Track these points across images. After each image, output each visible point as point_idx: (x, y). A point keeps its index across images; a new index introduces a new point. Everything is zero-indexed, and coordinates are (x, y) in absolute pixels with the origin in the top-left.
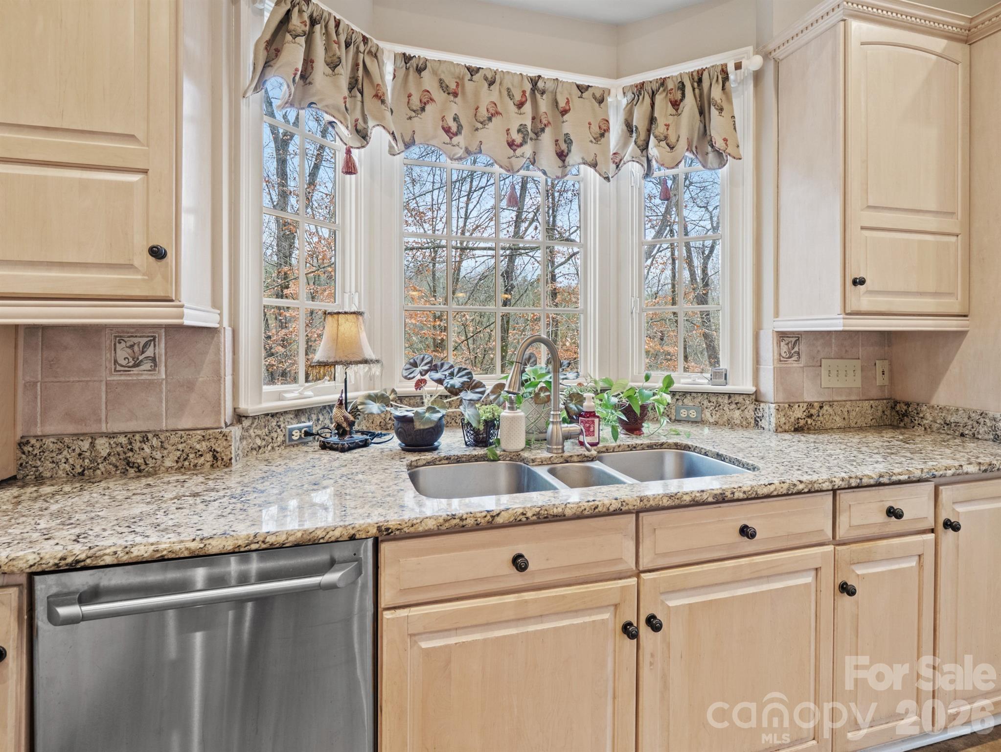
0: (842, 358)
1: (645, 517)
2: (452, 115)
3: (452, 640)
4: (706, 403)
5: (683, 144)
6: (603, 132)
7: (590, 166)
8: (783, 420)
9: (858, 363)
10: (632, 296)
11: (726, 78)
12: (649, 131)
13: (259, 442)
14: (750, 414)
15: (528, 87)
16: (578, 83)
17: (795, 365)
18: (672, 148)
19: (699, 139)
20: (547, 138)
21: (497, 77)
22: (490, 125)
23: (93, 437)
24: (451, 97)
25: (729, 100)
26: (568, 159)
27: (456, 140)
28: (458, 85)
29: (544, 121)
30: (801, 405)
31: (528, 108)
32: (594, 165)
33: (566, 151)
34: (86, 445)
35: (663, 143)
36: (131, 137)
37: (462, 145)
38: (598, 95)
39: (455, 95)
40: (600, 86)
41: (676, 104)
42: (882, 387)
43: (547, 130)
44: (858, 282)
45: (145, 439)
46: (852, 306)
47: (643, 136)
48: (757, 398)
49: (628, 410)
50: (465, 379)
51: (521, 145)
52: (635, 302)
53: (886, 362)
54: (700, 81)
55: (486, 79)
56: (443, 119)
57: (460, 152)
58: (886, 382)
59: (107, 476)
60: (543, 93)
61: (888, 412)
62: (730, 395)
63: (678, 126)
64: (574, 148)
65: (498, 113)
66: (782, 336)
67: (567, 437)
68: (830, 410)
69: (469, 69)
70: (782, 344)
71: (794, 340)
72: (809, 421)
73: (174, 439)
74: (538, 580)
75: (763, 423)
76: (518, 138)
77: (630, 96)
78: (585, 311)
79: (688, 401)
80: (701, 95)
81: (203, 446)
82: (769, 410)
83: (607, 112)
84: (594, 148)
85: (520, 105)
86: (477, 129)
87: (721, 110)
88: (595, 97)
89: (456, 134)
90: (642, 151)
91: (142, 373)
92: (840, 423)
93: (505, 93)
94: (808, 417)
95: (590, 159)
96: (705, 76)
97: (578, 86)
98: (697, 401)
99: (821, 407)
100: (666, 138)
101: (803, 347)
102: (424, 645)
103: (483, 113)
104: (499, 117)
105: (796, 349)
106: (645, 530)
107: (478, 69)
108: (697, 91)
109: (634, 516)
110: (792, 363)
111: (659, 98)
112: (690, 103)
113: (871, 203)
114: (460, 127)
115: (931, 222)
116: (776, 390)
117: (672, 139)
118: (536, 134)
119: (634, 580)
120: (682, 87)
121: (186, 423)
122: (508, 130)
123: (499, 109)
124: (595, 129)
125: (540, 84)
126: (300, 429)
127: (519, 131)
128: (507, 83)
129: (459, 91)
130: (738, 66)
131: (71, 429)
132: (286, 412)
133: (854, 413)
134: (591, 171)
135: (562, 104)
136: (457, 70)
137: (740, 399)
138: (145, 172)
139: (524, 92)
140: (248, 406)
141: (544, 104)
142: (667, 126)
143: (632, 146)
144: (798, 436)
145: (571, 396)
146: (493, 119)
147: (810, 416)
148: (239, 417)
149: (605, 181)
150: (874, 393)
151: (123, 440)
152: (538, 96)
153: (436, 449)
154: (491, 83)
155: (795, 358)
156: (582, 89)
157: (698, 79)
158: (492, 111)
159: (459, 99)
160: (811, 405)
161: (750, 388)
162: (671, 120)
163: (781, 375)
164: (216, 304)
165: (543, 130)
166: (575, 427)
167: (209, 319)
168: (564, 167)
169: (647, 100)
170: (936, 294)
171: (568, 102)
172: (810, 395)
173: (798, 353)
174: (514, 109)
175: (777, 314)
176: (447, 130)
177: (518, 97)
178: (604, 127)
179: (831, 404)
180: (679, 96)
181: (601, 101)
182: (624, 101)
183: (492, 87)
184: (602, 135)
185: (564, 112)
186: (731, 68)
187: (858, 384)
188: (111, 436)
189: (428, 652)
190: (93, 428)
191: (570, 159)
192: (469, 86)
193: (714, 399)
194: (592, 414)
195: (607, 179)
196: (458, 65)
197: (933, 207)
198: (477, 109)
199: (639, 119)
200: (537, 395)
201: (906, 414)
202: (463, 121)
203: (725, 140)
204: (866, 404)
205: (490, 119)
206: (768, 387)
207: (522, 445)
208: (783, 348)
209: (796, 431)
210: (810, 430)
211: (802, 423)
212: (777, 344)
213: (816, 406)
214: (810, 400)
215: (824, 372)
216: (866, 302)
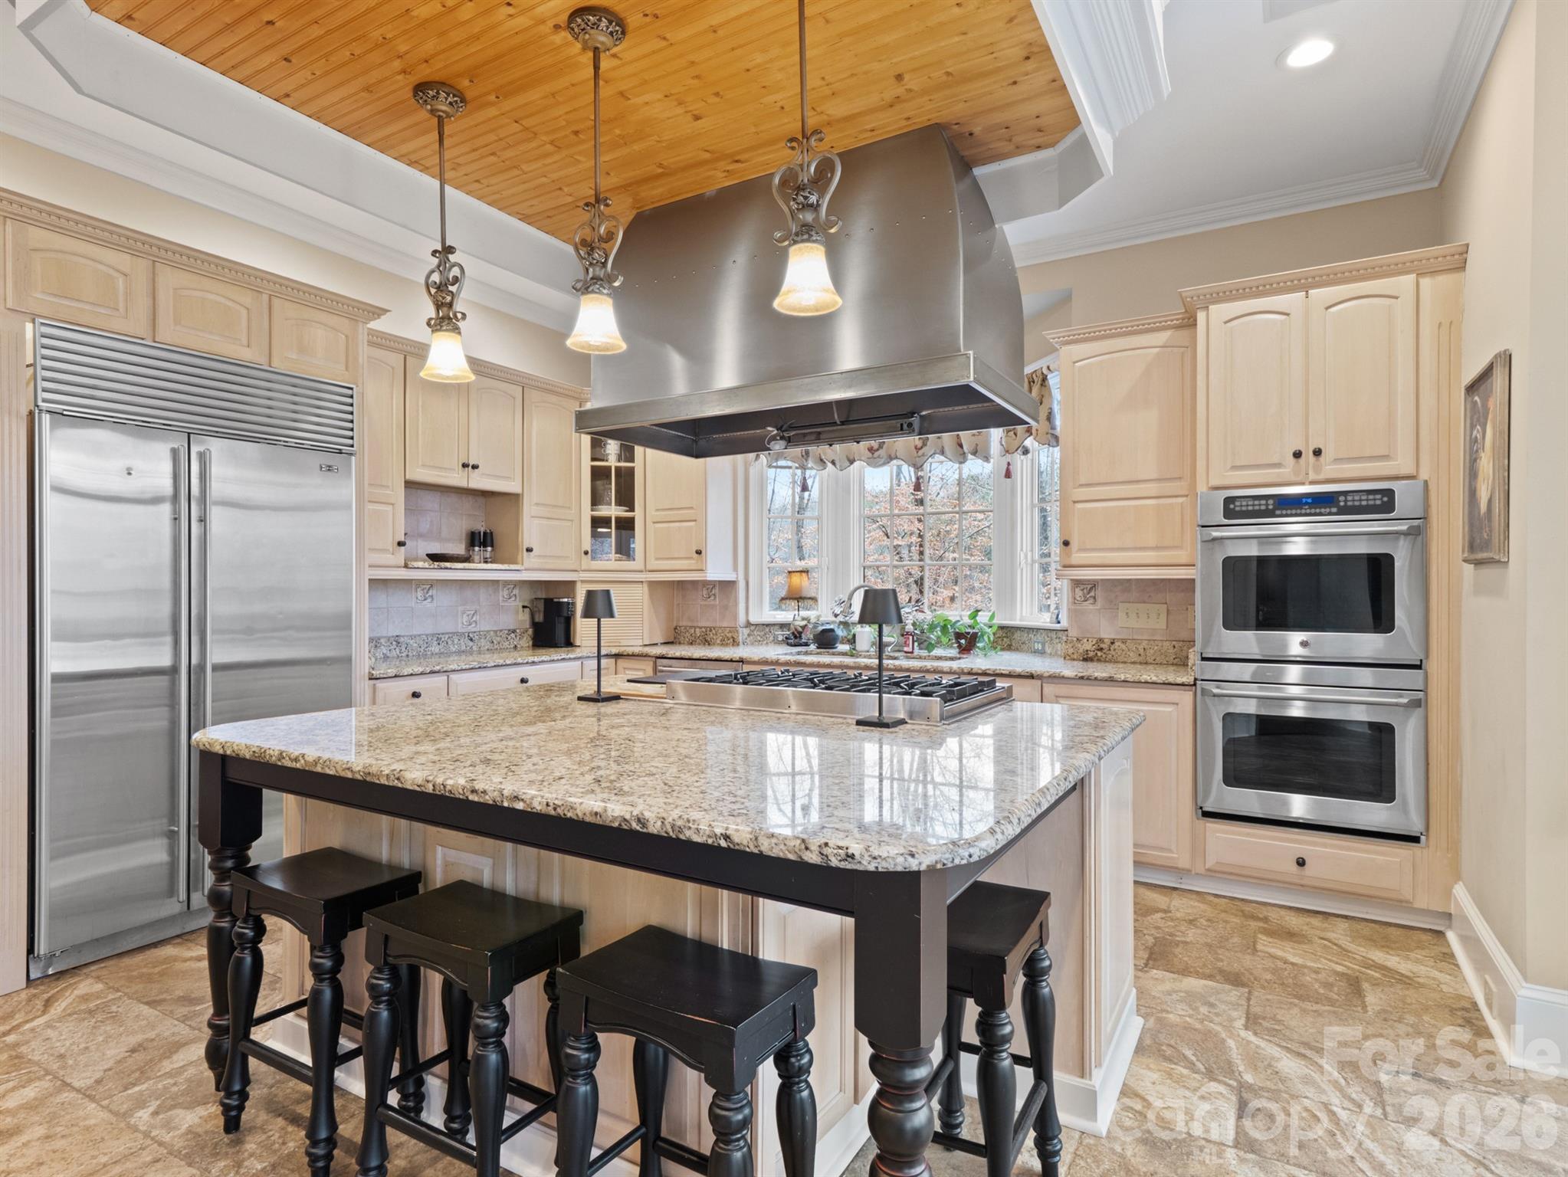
0: (1144, 602)
8: (1071, 651)
9: (1164, 607)
10: (1022, 550)
13: (759, 638)
17: (1091, 607)
23: (695, 627)
30: (1090, 640)
33: (962, 443)
34: (693, 631)
36: (692, 508)
44: (1066, 543)
45: (711, 631)
46: (1065, 562)
48: (1067, 633)
52: (1025, 555)
59: (699, 644)
62: (1056, 631)
66: (1077, 583)
68: (1123, 646)
70: (1077, 590)
71: (1089, 587)
72: (1099, 654)
73: (720, 631)
81: (729, 635)
91: (711, 601)
92: (1133, 657)
94: (1098, 650)
99: (1112, 643)
101: (1099, 592)
105: (1092, 594)
110: (1088, 606)
113: (1083, 480)
115: (1152, 489)
116: (1071, 627)
121: (725, 624)
126: (783, 635)
131: (690, 624)
132: (774, 625)
133: (1152, 651)
137: (1060, 634)
138: (695, 521)
140: (753, 619)
144: (1085, 663)
147: (1101, 649)
148: (748, 624)
150: (1185, 635)
151: (704, 630)
160: (1101, 640)
161: (1065, 625)
163: (1074, 615)
164: (735, 569)
167: (729, 576)
170: (1157, 548)
172: (1107, 633)
173: (1094, 598)
176: (870, 449)
179: (1124, 641)
187: (1162, 624)
188: (701, 628)
190: (695, 625)
193: (1049, 635)
194: (908, 634)
197: (1154, 476)
204: (1168, 643)
208: (1079, 593)
209: (1085, 660)
210: (1099, 660)
211: (1091, 654)
212: (1073, 591)
213: (1107, 642)
214: (1103, 636)
215: (1121, 615)
216: (1077, 557)
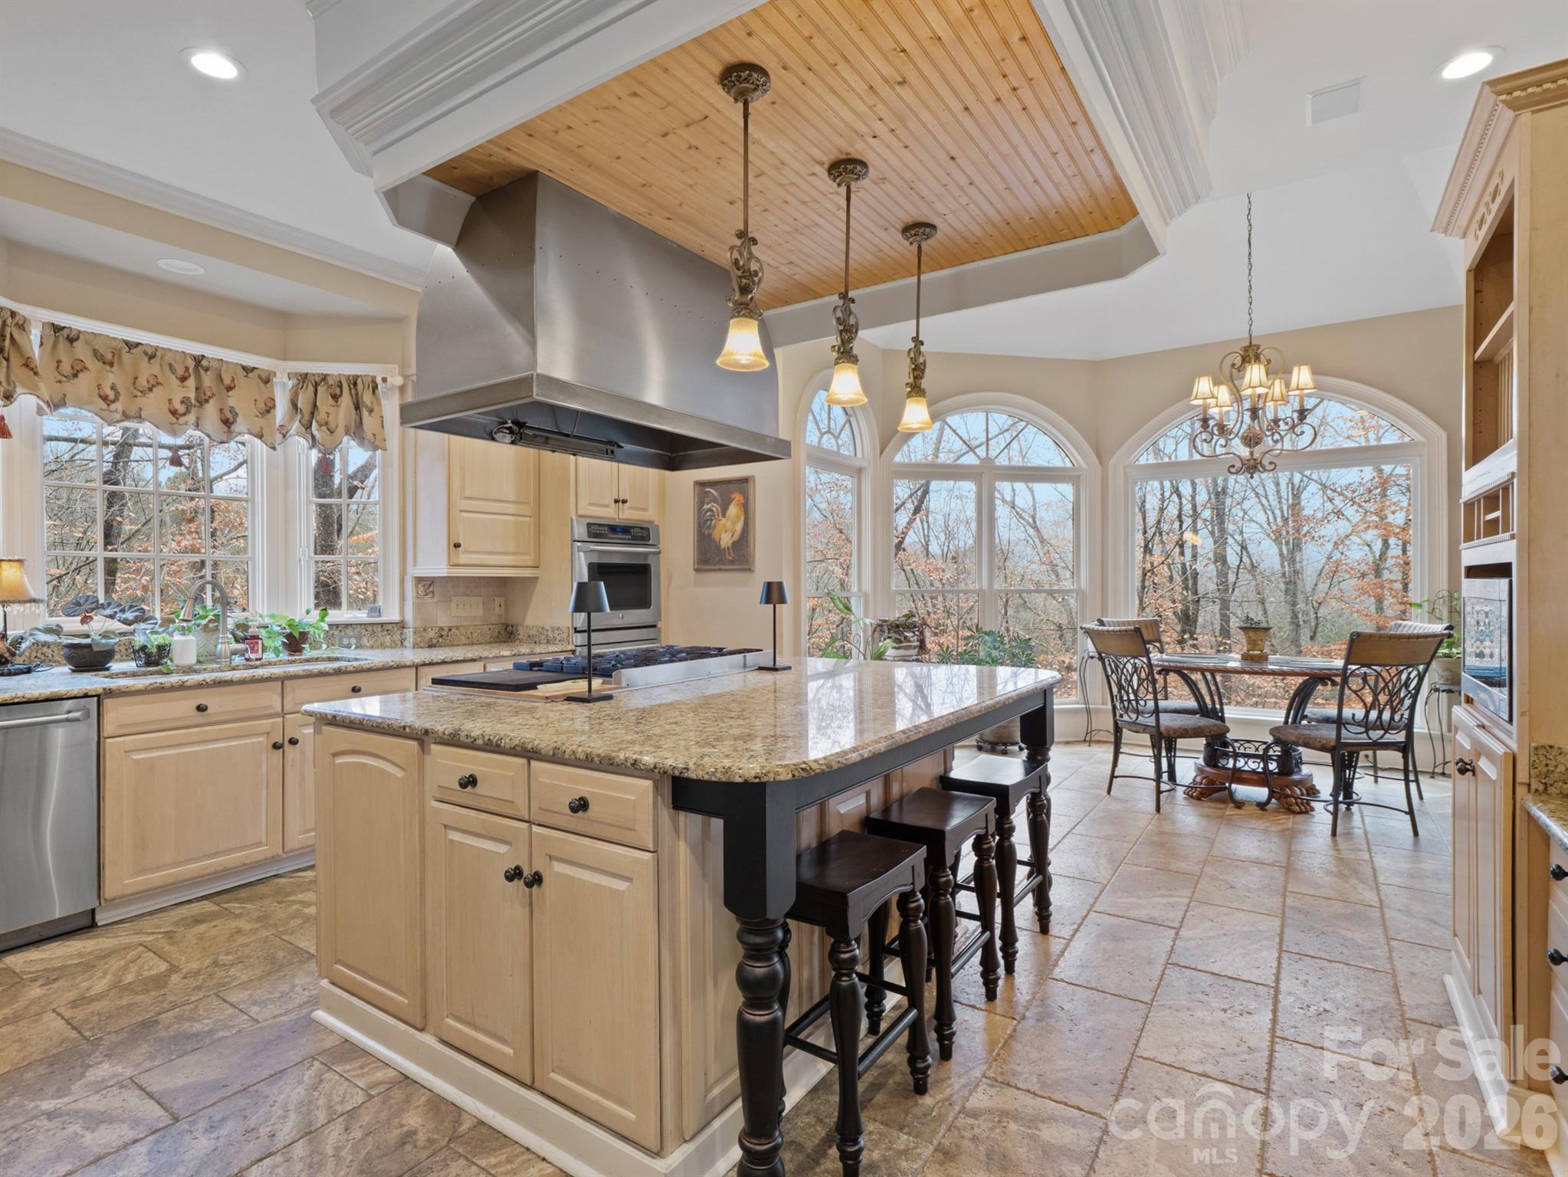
0: (468, 596)
1: (288, 683)
2: (110, 384)
3: (155, 754)
4: (364, 632)
5: (341, 429)
6: (269, 408)
7: (256, 436)
8: (419, 640)
9: (481, 599)
10: (300, 546)
11: (375, 388)
12: (312, 414)
14: (397, 638)
15: (191, 364)
16: (244, 364)
17: (430, 600)
18: (332, 432)
19: (356, 426)
20: (211, 408)
21: (158, 353)
22: (151, 395)
24: (108, 368)
25: (379, 402)
26: (233, 427)
27: (113, 407)
28: (113, 356)
29: (209, 394)
30: (434, 629)
31: (191, 382)
32: (260, 437)
33: (231, 420)
35: (324, 428)
37: (120, 410)
38: (263, 377)
39: (111, 364)
40: (265, 368)
41: (335, 397)
42: (500, 616)
43: (211, 401)
44: (457, 546)
46: (454, 561)
47: (307, 417)
48: (402, 625)
49: (290, 636)
50: (137, 613)
51: (184, 414)
52: (304, 551)
53: (502, 599)
54: (355, 384)
55: (146, 353)
56: (99, 386)
57: (118, 416)
58: (502, 611)
60: (207, 369)
61: (503, 633)
62: (382, 624)
63: (337, 415)
64: (239, 419)
65: (158, 383)
66: (419, 580)
67: (234, 653)
68: (457, 632)
69: (127, 343)
70: (421, 586)
71: (429, 583)
72: (440, 640)
74: (214, 719)
75: (406, 643)
76: (181, 409)
77: (295, 381)
78: (253, 558)
79: (349, 631)
80: (357, 394)
82: (409, 633)
83: (272, 392)
84: (260, 422)
85: (183, 379)
86: (136, 396)
87: (371, 411)
88: (260, 377)
89: (113, 402)
90: (306, 429)
92: (464, 640)
93: (168, 368)
94: (439, 637)
95: (256, 431)
96: (359, 381)
97: (244, 368)
98: (356, 631)
99: (449, 630)
100: (326, 423)
101: (436, 588)
102: (135, 757)
103: (142, 382)
104: (160, 387)
105: (431, 589)
106: (287, 689)
107: (138, 344)
108: (353, 391)
109: (280, 683)
110: (428, 599)
111: (320, 389)
112: (346, 399)
113: (467, 494)
114: (117, 394)
116: (415, 619)
117: (332, 425)
118: (200, 403)
119: (281, 719)
120: (340, 386)
122: (170, 400)
123: (160, 380)
124: (261, 405)
125: (204, 363)
127: (182, 402)
128: (169, 357)
129: (116, 360)
130: (384, 380)
133: (476, 634)
134: (257, 441)
135: (227, 381)
136: (114, 344)
137: (389, 627)
139: (187, 369)
141: (208, 380)
142: (328, 414)
143: (296, 424)
144: (433, 650)
145: (238, 626)
146: (154, 389)
147: (442, 636)
149: (271, 451)
150: (494, 620)
152: (202, 372)
153: (108, 669)
154: (152, 357)
155: (430, 595)
156: (248, 370)
157: (354, 381)
158: (152, 382)
159: (115, 368)
160: (442, 629)
161: (396, 618)
162: (331, 410)
163: (419, 608)
165: (207, 401)
166: (241, 646)
168: (230, 432)
169: (311, 389)
170: (515, 554)
171: (233, 380)
172: (443, 621)
173: (433, 592)
174: (176, 382)
175: (415, 564)
176: (105, 398)
177: (180, 372)
178: (270, 405)
179: (458, 628)
180: (338, 391)
181: (267, 381)
182: (290, 384)
183: (152, 361)
184: (268, 411)
185: (230, 388)
186: (379, 380)
187: (481, 613)
189: (137, 761)
191: (236, 428)
192: (127, 357)
193: (370, 629)
194: (256, 637)
195: (274, 448)
196: (115, 339)
197: (512, 499)
198: (136, 378)
199: (303, 402)
200: (206, 626)
201: (511, 633)
202: (120, 388)
203: (374, 435)
204: (485, 627)
205: (150, 390)
206: (409, 617)
207: (194, 661)
208: (421, 589)
209: (430, 647)
210: (440, 646)
211: (434, 641)
212: (417, 586)
213: (446, 629)
214: (441, 625)
215: (453, 605)
216: (464, 558)
